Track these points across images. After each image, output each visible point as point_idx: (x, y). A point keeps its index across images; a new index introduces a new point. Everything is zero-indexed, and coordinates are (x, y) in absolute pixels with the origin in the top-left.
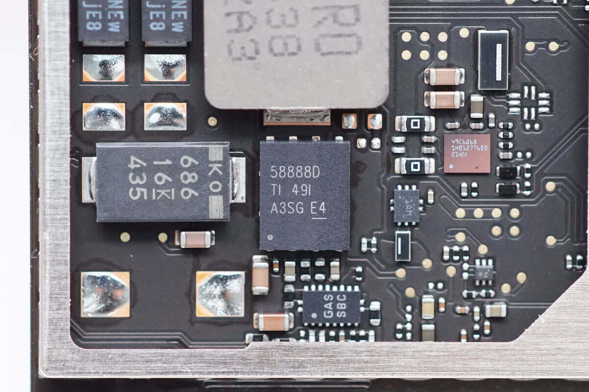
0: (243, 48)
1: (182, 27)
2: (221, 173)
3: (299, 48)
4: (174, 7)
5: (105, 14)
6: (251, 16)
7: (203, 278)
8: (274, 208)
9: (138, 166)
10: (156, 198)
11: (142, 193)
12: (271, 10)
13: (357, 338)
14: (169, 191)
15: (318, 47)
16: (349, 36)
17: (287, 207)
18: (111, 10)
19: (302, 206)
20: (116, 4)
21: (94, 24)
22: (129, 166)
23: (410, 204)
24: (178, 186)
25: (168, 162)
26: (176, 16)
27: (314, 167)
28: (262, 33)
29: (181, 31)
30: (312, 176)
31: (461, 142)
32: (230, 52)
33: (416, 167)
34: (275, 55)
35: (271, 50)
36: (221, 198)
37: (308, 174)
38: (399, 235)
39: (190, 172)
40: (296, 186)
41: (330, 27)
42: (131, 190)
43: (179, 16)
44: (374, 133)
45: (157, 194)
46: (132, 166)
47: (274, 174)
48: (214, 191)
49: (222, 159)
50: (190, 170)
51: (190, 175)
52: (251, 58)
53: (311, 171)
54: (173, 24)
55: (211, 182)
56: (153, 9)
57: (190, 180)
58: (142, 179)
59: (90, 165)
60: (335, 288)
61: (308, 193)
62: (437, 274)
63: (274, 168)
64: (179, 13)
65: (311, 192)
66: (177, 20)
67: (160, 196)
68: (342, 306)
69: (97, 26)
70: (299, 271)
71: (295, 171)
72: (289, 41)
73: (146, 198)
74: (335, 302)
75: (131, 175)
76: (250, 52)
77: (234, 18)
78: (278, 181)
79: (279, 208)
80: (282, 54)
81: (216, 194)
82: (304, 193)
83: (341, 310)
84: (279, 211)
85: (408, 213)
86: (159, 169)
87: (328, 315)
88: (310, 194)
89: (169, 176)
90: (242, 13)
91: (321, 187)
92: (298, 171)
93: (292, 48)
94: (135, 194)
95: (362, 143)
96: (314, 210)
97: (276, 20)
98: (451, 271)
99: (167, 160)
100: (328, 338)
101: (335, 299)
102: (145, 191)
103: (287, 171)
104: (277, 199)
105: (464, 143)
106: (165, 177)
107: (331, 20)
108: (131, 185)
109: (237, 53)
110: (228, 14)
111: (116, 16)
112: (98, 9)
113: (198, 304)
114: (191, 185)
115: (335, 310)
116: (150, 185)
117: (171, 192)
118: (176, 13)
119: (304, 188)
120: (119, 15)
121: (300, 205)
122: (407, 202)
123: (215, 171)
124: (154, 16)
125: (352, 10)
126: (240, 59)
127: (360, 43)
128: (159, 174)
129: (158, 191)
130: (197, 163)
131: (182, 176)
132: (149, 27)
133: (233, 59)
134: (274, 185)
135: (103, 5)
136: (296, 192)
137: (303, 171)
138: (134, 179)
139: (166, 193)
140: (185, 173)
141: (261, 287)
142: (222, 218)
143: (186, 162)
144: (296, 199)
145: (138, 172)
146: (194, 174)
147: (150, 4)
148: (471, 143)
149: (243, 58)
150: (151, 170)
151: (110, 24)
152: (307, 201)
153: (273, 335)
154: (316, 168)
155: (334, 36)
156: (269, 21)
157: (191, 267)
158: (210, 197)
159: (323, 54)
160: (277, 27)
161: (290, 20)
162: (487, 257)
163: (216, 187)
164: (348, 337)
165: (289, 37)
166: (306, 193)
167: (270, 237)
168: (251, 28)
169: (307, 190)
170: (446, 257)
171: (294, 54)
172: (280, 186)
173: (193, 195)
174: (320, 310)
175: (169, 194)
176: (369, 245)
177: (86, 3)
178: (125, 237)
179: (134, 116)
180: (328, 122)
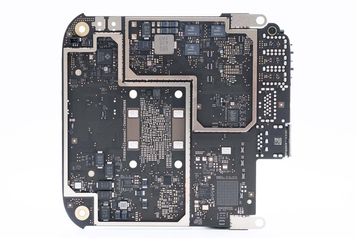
2: (147, 36)
6: (164, 40)
7: (136, 35)
8: (144, 42)
12: (165, 42)
15: (161, 47)
17: (144, 44)
28: (162, 41)
29: (163, 32)
31: (151, 63)
32: (160, 37)
33: (148, 58)
34: (160, 42)
36: (145, 36)
38: (140, 56)
40: (146, 44)
41: (163, 48)
42: (145, 27)
44: (151, 53)
46: (148, 27)
49: (149, 36)
53: (148, 46)
59: (148, 23)
60: (135, 49)
62: (136, 60)
63: (148, 42)
70: (137, 45)
83: (132, 50)
87: (132, 48)
91: (146, 47)
93: (161, 44)
95: (150, 52)
98: (137, 62)
100: (129, 48)
103: (148, 44)
111: (164, 25)
113: (133, 34)
116: (146, 29)
117: (145, 31)
122: (144, 57)
127: (161, 51)
130: (148, 34)
132: (163, 29)
134: (146, 42)
141: (135, 41)
142: (142, 36)
149: (160, 39)
150: (148, 29)
152: (144, 46)
153: (130, 43)
157: (137, 33)
161: (164, 44)
162: (138, 65)
164: (130, 50)
167: (140, 42)
169: (146, 46)
173: (145, 33)
176: (139, 53)
177: (165, 22)
178: (140, 26)
179: (153, 27)
180: (153, 48)
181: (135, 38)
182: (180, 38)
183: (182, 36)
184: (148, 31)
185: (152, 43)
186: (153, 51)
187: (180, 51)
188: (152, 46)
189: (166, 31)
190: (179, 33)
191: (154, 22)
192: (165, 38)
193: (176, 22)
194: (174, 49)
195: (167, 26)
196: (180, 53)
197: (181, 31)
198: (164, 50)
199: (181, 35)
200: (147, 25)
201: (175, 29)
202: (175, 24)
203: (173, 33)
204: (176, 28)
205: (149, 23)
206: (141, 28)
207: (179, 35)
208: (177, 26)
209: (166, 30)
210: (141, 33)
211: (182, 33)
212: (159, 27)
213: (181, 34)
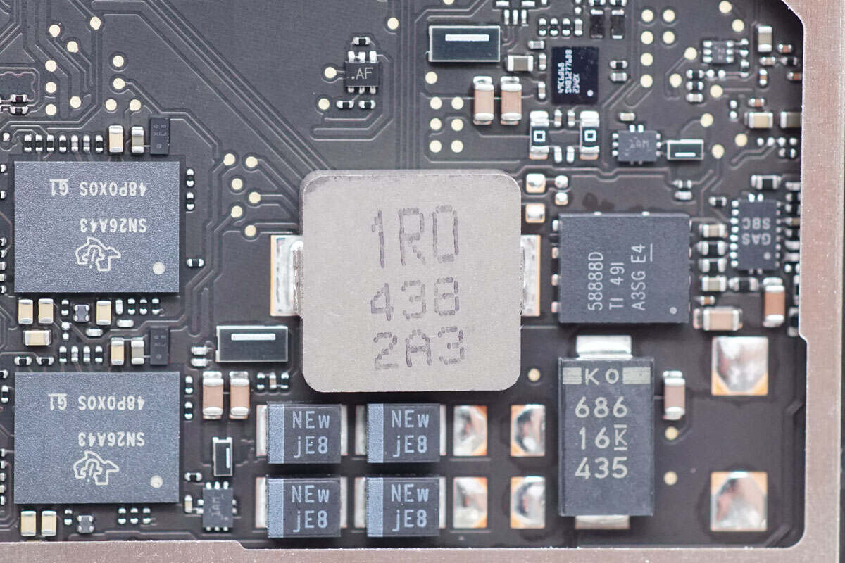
0: (449, 346)
1: (423, 416)
2: (596, 370)
3: (449, 280)
4: (400, 425)
5: (408, 506)
6: (411, 337)
7: (719, 387)
8: (638, 306)
9: (587, 467)
10: (625, 446)
11: (619, 462)
12: (404, 312)
13: (795, 203)
14: (617, 432)
15: (448, 258)
16: (435, 221)
17: (637, 291)
18: (402, 499)
19: (636, 273)
20: (396, 492)
21: (420, 518)
22: (587, 478)
23: (635, 143)
24: (611, 420)
25: (583, 432)
26: (410, 422)
27: (589, 259)
28: (431, 324)
29: (427, 416)
30: (600, 281)
31: (561, 81)
32: (454, 361)
33: (590, 136)
34: (457, 308)
35: (451, 313)
36: (625, 370)
37: (599, 266)
38: (672, 155)
39: (595, 406)
40: (612, 281)
41: (425, 245)
42: (615, 475)
43: (410, 419)
44: (551, 185)
45: (621, 444)
46: (587, 474)
47: (597, 306)
48: (617, 378)
49: (580, 369)
50: (592, 407)
51: (599, 407)
52: (461, 337)
53: (594, 262)
54: (420, 426)
55: (607, 382)
56: (402, 449)
57: (604, 407)
58: (602, 463)
59: (586, 520)
60: (735, 229)
61: (621, 266)
62: (718, 109)
63: (591, 307)
64: (407, 419)
65: (620, 262)
66: (415, 421)
67: (623, 441)
68: (756, 223)
69: (421, 514)
70: (714, 271)
71: (594, 281)
72: (441, 292)
73: (625, 459)
74: (751, 231)
75: (598, 476)
76: (453, 338)
77: (412, 356)
78: (606, 301)
79: (638, 300)
80: (457, 300)
81: (621, 376)
82: (621, 270)
83: (762, 224)
84: (643, 300)
85: (646, 145)
86: (590, 441)
87: (766, 239)
88: (622, 264)
89: (599, 431)
90: (407, 348)
91: (615, 251)
92: (594, 277)
93: (449, 288)
94: (619, 471)
95: (562, 198)
96: (641, 259)
97: (416, 307)
98: (716, 91)
99: (581, 433)
100: (795, 238)
101: (747, 231)
102: (616, 459)
103: (594, 291)
104: (627, 302)
105: (562, 78)
106: (600, 436)
107: (415, 242)
108: (610, 476)
109: (454, 353)
110: (409, 363)
111: (410, 493)
112: (402, 514)
113: (751, 392)
114: (610, 406)
115: (761, 231)
116: (610, 453)
117: (618, 429)
118: (406, 423)
119: (614, 270)
120: (409, 489)
121: (635, 276)
122: (632, 146)
123: (595, 376)
124: (410, 448)
125: (405, 217)
126: (462, 349)
127: (443, 209)
128: (597, 442)
129: (617, 444)
130: (584, 399)
131: (599, 416)
132: (423, 454)
133: (462, 357)
134: (611, 306)
135: (397, 508)
136: (619, 279)
137: (594, 271)
138: (602, 472)
139: (619, 434)
140: (596, 411)
141: (733, 318)
142: (649, 368)
143: (582, 411)
144: (627, 281)
145: (594, 468)
146: (597, 402)
147: (396, 454)
148: (563, 69)
149: (461, 345)
150: (593, 452)
151: (420, 500)
152: (630, 267)
154: (591, 257)
155: (435, 239)
156: (418, 316)
157: (708, 400)
158: (625, 383)
159: (457, 252)
160: (424, 306)
161: (415, 291)
162: (700, 48)
163: (612, 376)
164: (794, 214)
165: (436, 291)
166: (621, 268)
167: (673, 310)
168: (424, 337)
169: (617, 267)
170: (700, 97)
171: (456, 287)
172: (612, 299)
173: (622, 403)
174: (761, 248)
175: (620, 430)
176: (685, 189)
177: (395, 527)
178: (670, 478)
179: (527, 466)
180: (536, 239)
181: (730, 346)
182: (233, 348)
183: (212, 379)
184: (592, 425)
185: (549, 293)
186: (536, 212)
187: (237, 212)
188: (550, 266)
189: (391, 435)
190: (240, 410)
191: (519, 521)
192: (398, 355)
193: (278, 532)
194: (297, 232)
195: (378, 482)
196: (237, 184)
197: (223, 424)
198: (411, 223)
199: (227, 387)
200: (604, 496)
201: (290, 447)
202: (292, 508)
203: (310, 411)
204: (278, 458)
205: (572, 520)
206: (663, 456)
207: (240, 381)
208: (261, 484)
209: (389, 446)
210: (660, 407)
211: (212, 410)
212: (470, 467)
213: (220, 393)
